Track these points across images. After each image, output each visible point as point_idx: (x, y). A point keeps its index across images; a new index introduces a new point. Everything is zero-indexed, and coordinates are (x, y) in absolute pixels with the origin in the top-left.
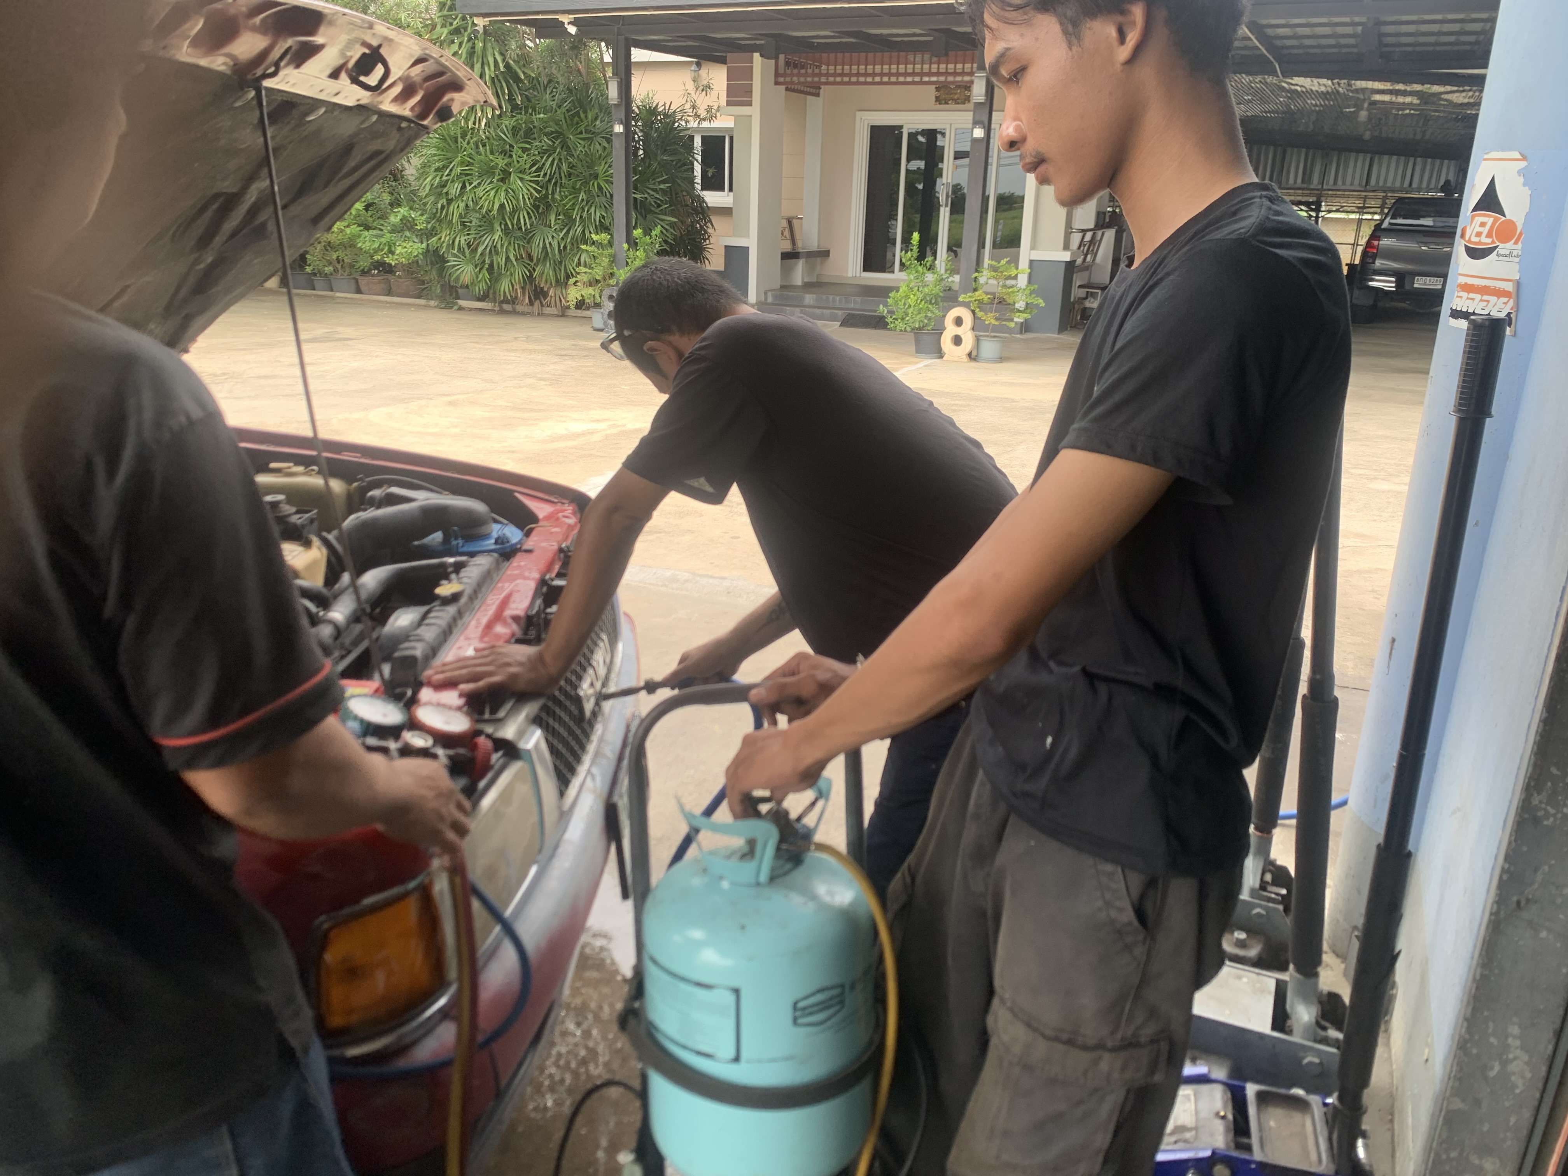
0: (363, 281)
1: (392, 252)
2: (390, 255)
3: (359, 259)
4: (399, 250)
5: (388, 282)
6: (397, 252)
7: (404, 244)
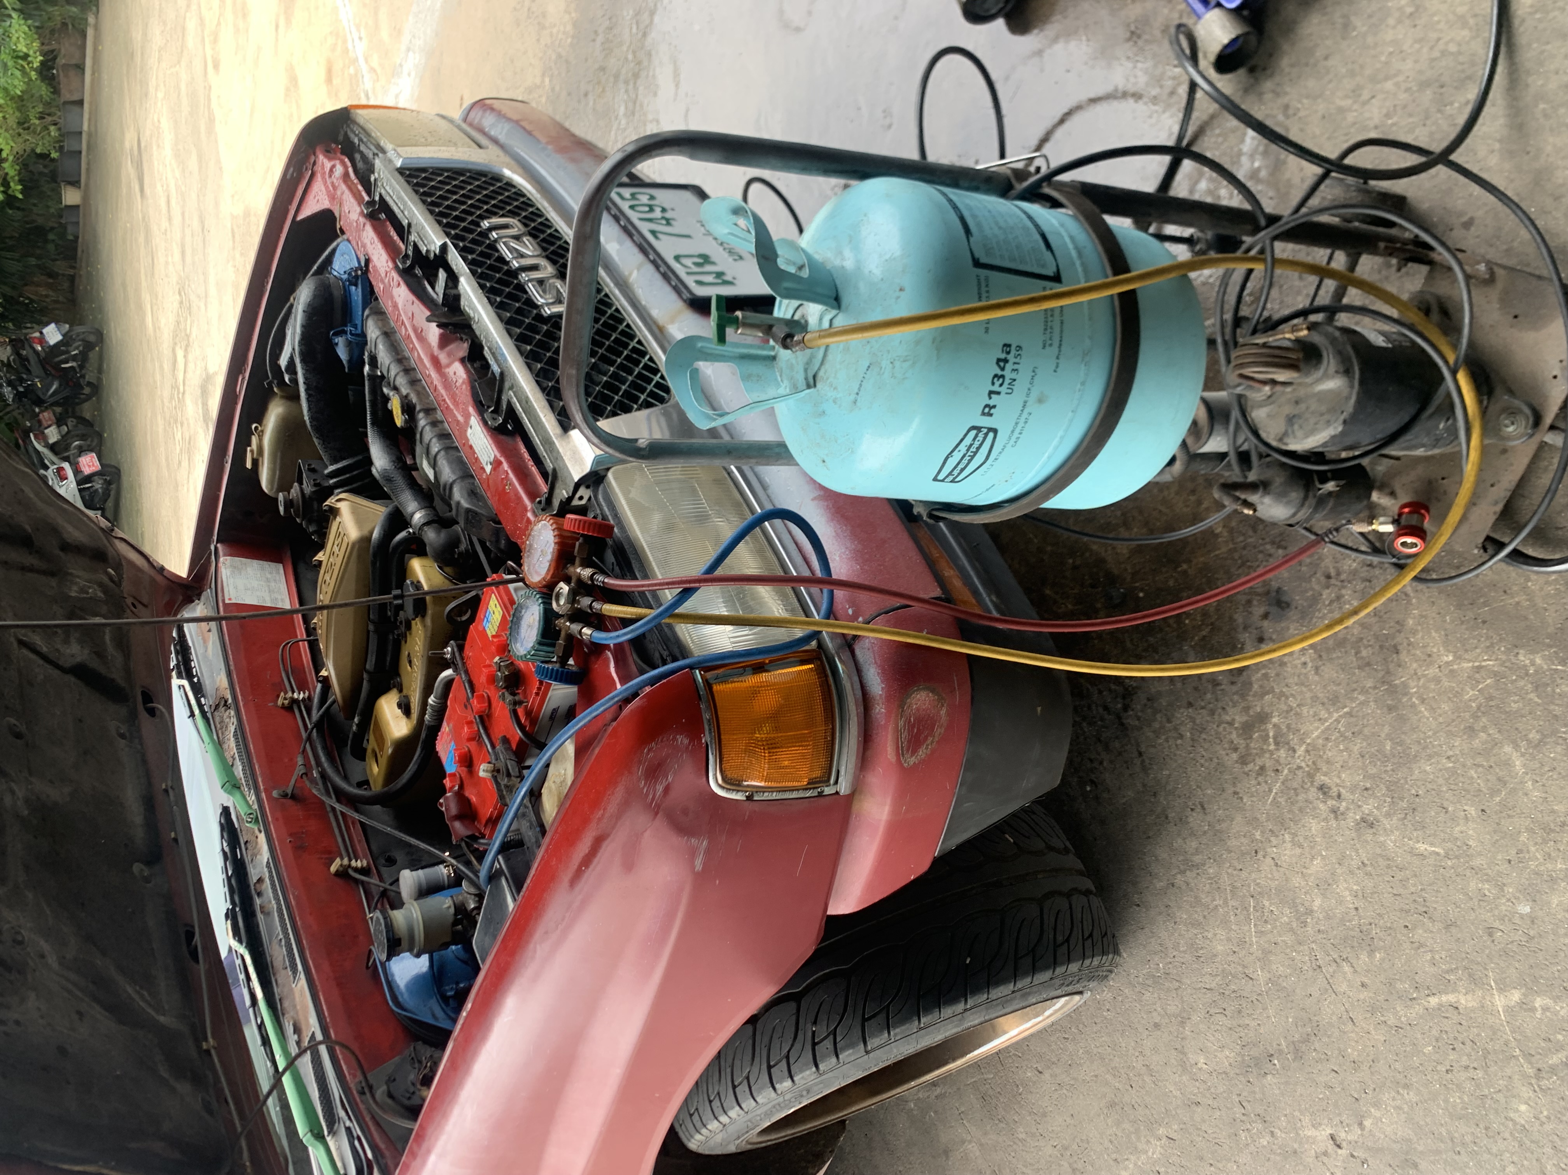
0: (66, 96)
1: (25, 57)
2: (30, 59)
3: (37, 95)
4: (22, 48)
5: (66, 67)
6: (25, 50)
7: (14, 39)
